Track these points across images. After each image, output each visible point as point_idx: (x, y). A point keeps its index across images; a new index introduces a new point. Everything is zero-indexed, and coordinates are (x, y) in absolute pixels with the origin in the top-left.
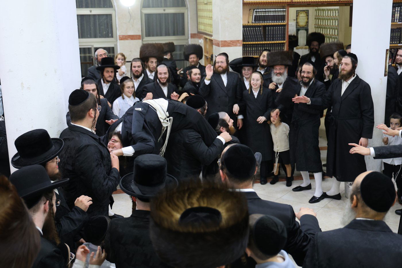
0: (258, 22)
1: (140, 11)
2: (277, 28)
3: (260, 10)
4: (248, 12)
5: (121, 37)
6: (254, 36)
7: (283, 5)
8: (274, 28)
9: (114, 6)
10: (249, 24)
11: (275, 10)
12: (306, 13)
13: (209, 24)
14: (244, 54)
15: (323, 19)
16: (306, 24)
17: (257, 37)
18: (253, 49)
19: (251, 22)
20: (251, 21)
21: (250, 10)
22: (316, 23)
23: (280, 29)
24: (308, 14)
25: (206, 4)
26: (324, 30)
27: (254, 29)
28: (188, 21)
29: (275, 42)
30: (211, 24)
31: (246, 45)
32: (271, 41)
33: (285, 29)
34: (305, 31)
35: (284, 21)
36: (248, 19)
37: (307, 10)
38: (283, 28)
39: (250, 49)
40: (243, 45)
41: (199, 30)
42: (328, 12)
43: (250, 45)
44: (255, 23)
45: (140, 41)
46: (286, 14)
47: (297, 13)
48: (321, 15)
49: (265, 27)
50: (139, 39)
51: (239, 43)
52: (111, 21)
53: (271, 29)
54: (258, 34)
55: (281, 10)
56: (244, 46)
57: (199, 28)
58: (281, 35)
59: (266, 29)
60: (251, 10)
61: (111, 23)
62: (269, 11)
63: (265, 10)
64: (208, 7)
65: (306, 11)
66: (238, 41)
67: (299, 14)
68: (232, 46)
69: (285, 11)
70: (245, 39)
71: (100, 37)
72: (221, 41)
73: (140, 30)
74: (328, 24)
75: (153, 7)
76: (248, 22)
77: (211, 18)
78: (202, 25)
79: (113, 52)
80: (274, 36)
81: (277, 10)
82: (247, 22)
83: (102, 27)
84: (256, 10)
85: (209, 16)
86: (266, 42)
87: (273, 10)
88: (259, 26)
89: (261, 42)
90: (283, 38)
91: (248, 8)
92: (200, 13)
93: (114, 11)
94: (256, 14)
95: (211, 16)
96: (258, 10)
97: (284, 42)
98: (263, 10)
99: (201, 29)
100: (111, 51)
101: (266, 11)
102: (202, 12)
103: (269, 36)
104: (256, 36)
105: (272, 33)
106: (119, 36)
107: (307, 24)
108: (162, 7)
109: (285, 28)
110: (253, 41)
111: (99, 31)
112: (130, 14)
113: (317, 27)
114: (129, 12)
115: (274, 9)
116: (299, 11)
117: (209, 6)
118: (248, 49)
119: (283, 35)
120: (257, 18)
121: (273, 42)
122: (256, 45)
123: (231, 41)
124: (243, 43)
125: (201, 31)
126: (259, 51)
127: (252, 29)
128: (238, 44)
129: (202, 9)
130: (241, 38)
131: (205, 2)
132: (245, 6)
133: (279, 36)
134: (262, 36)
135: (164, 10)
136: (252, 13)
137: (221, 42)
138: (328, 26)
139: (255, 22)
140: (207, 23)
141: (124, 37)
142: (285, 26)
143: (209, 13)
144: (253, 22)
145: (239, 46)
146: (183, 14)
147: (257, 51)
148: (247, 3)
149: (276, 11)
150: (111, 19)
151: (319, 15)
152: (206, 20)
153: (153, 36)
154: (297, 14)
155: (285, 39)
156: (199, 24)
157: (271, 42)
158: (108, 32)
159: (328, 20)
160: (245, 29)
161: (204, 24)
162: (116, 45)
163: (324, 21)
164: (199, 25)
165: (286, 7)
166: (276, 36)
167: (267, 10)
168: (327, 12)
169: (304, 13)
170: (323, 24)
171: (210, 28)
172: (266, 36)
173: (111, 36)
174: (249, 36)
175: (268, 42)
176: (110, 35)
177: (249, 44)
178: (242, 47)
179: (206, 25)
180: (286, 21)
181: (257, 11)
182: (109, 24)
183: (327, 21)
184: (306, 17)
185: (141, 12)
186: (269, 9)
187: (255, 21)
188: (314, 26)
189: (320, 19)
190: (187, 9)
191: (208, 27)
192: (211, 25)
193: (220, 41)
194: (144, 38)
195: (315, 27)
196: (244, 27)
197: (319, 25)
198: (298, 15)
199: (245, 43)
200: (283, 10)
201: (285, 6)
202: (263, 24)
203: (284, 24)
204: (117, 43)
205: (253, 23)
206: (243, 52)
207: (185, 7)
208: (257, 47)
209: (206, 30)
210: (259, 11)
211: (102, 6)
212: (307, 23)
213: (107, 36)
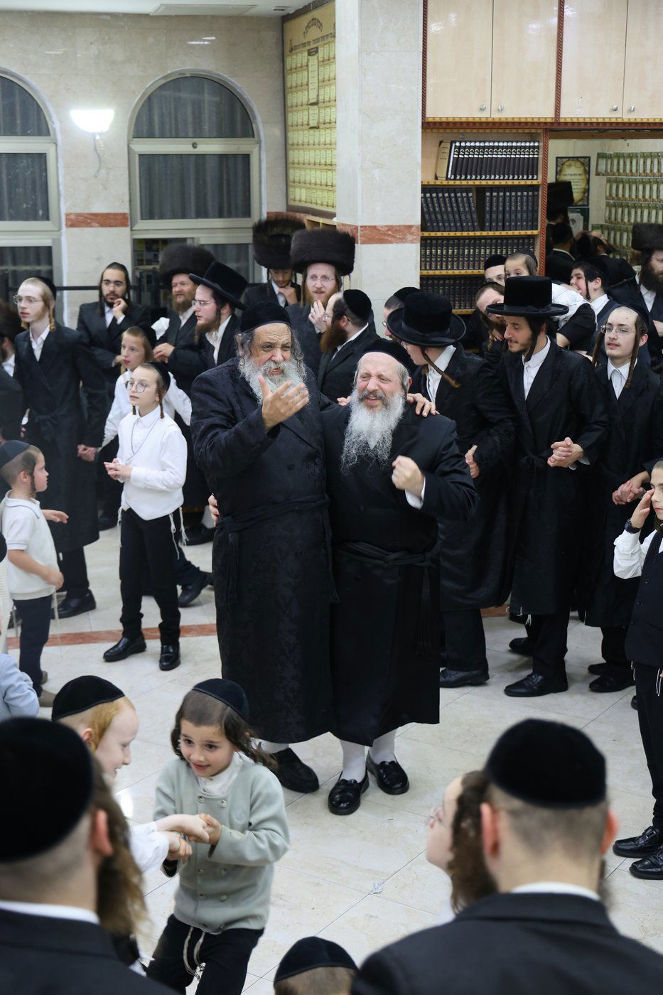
0: (463, 177)
1: (126, 146)
2: (516, 195)
3: (468, 144)
4: (435, 149)
5: (72, 217)
6: (451, 216)
7: (533, 131)
8: (508, 194)
9: (54, 130)
10: (438, 182)
11: (510, 144)
12: (583, 164)
13: (324, 182)
14: (423, 264)
15: (630, 183)
16: (584, 196)
17: (460, 218)
18: (447, 252)
19: (443, 175)
20: (445, 175)
21: (441, 142)
22: (610, 195)
23: (522, 196)
24: (587, 168)
25: (317, 128)
26: (633, 212)
27: (453, 195)
28: (260, 177)
29: (510, 233)
30: (329, 183)
31: (428, 242)
32: (497, 230)
33: (538, 199)
34: (579, 214)
35: (535, 177)
36: (436, 168)
37: (585, 157)
38: (530, 193)
39: (439, 251)
40: (423, 239)
41: (291, 203)
42: (645, 163)
43: (440, 242)
44: (455, 179)
45: (125, 231)
46: (541, 156)
47: (557, 166)
48: (624, 170)
49: (481, 190)
50: (123, 224)
51: (412, 234)
52: (44, 174)
53: (498, 196)
54: (462, 209)
55: (528, 144)
56: (425, 243)
57: (291, 196)
58: (525, 216)
59: (484, 197)
60: (443, 145)
61: (44, 179)
62: (493, 147)
63: (482, 144)
64: (322, 136)
65: (582, 160)
66: (410, 227)
67: (565, 166)
68: (391, 242)
69: (538, 147)
70: (426, 224)
71: (12, 218)
72: (361, 227)
73: (127, 198)
74: (644, 196)
75: (162, 136)
76: (436, 178)
77: (330, 166)
78: (301, 188)
79: (50, 262)
80: (507, 216)
81: (514, 144)
82: (433, 177)
83: (17, 190)
84: (458, 144)
85: (323, 161)
86: (484, 233)
87: (505, 144)
88: (467, 189)
89: (471, 234)
90: (532, 223)
91: (434, 137)
92: (294, 155)
93: (54, 146)
94: (458, 155)
95: (328, 162)
96: (463, 144)
97: (535, 232)
98: (477, 144)
99: (298, 198)
100: (43, 257)
101: (484, 148)
102: (301, 152)
103: (494, 216)
104: (457, 216)
105: (501, 209)
106: (67, 215)
107: (586, 195)
108: (186, 137)
109: (538, 196)
110: (448, 229)
111: (10, 199)
112: (97, 154)
113: (615, 206)
114: (95, 150)
115: (508, 142)
116: (564, 160)
117: (322, 132)
118: (434, 251)
119: (530, 215)
120: (461, 167)
121: (504, 233)
122: (456, 242)
123: (390, 228)
124: (420, 234)
125: (297, 204)
126: (464, 258)
127: (446, 195)
128: (409, 237)
129: (300, 142)
130: (417, 220)
131: (313, 124)
132: (428, 131)
133: (519, 216)
134: (475, 216)
135: (194, 146)
136: (447, 151)
137: (362, 230)
138: (646, 200)
139: (455, 177)
140: (318, 182)
141: (81, 218)
142: (538, 190)
143: (323, 152)
144: (449, 176)
145: (412, 242)
146: (246, 158)
147: (458, 258)
148: (435, 123)
149: (511, 147)
150: (44, 169)
151: (618, 170)
152: (313, 172)
153: (161, 217)
154: (559, 168)
155: (537, 226)
156: (291, 184)
157: (497, 233)
158: (35, 205)
159: (644, 183)
160: (428, 195)
161: (308, 185)
162: (58, 241)
163: (634, 187)
164: (291, 190)
165: (541, 138)
166: (513, 217)
167: (487, 144)
168: (641, 162)
169: (578, 164)
170: (630, 196)
171: (325, 194)
172: (484, 217)
173: (43, 214)
174: (439, 216)
175: (491, 233)
176: (41, 212)
177: (437, 238)
178: (419, 244)
179: (313, 186)
180: (540, 177)
181: (460, 147)
182: (38, 183)
183: (641, 187)
184: (583, 177)
185: (129, 150)
186: (494, 142)
187: (454, 173)
188: (604, 202)
189: (622, 181)
190: (259, 142)
191: (319, 193)
192: (330, 187)
193: (359, 228)
194: (136, 223)
195: (608, 205)
196: (425, 189)
197: (619, 199)
198: (561, 171)
199: (426, 234)
200: (532, 144)
201: (537, 134)
202: (477, 183)
203: (535, 182)
204: (60, 235)
205: (451, 179)
206: (421, 260)
207: (252, 139)
208: (458, 246)
209: (314, 201)
210: (465, 147)
211: (19, 129)
212: (584, 193)
213: (31, 215)
